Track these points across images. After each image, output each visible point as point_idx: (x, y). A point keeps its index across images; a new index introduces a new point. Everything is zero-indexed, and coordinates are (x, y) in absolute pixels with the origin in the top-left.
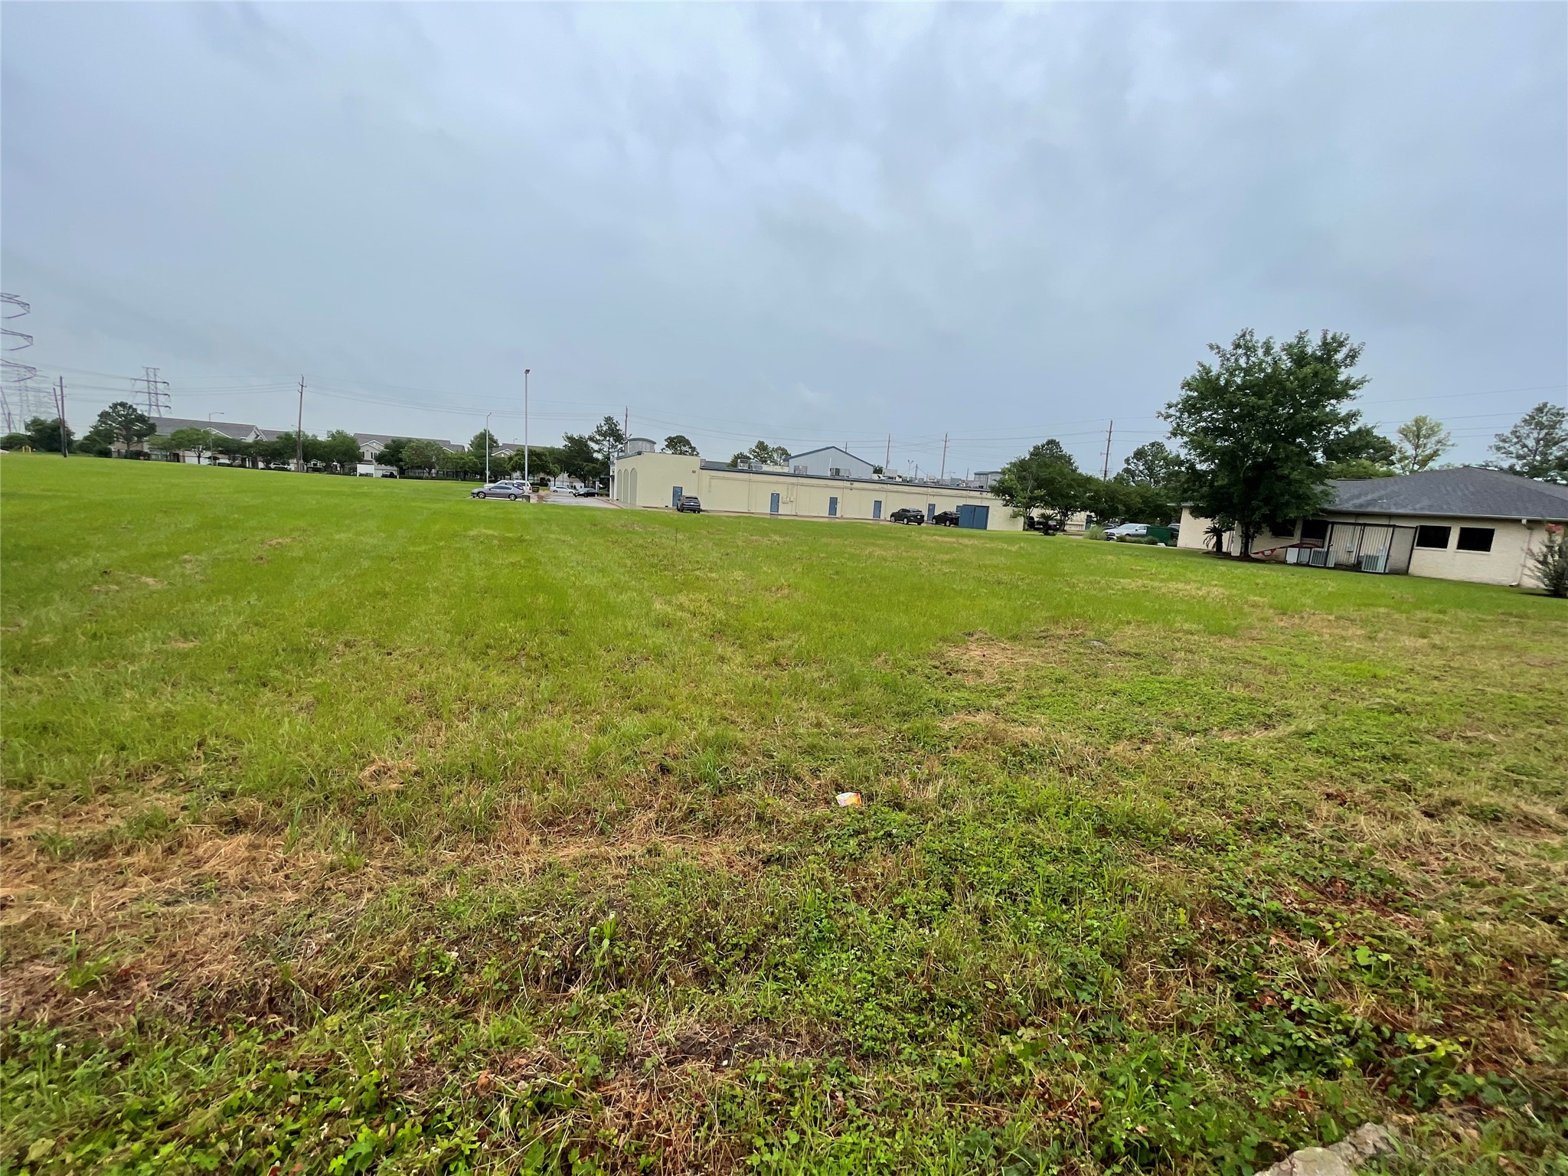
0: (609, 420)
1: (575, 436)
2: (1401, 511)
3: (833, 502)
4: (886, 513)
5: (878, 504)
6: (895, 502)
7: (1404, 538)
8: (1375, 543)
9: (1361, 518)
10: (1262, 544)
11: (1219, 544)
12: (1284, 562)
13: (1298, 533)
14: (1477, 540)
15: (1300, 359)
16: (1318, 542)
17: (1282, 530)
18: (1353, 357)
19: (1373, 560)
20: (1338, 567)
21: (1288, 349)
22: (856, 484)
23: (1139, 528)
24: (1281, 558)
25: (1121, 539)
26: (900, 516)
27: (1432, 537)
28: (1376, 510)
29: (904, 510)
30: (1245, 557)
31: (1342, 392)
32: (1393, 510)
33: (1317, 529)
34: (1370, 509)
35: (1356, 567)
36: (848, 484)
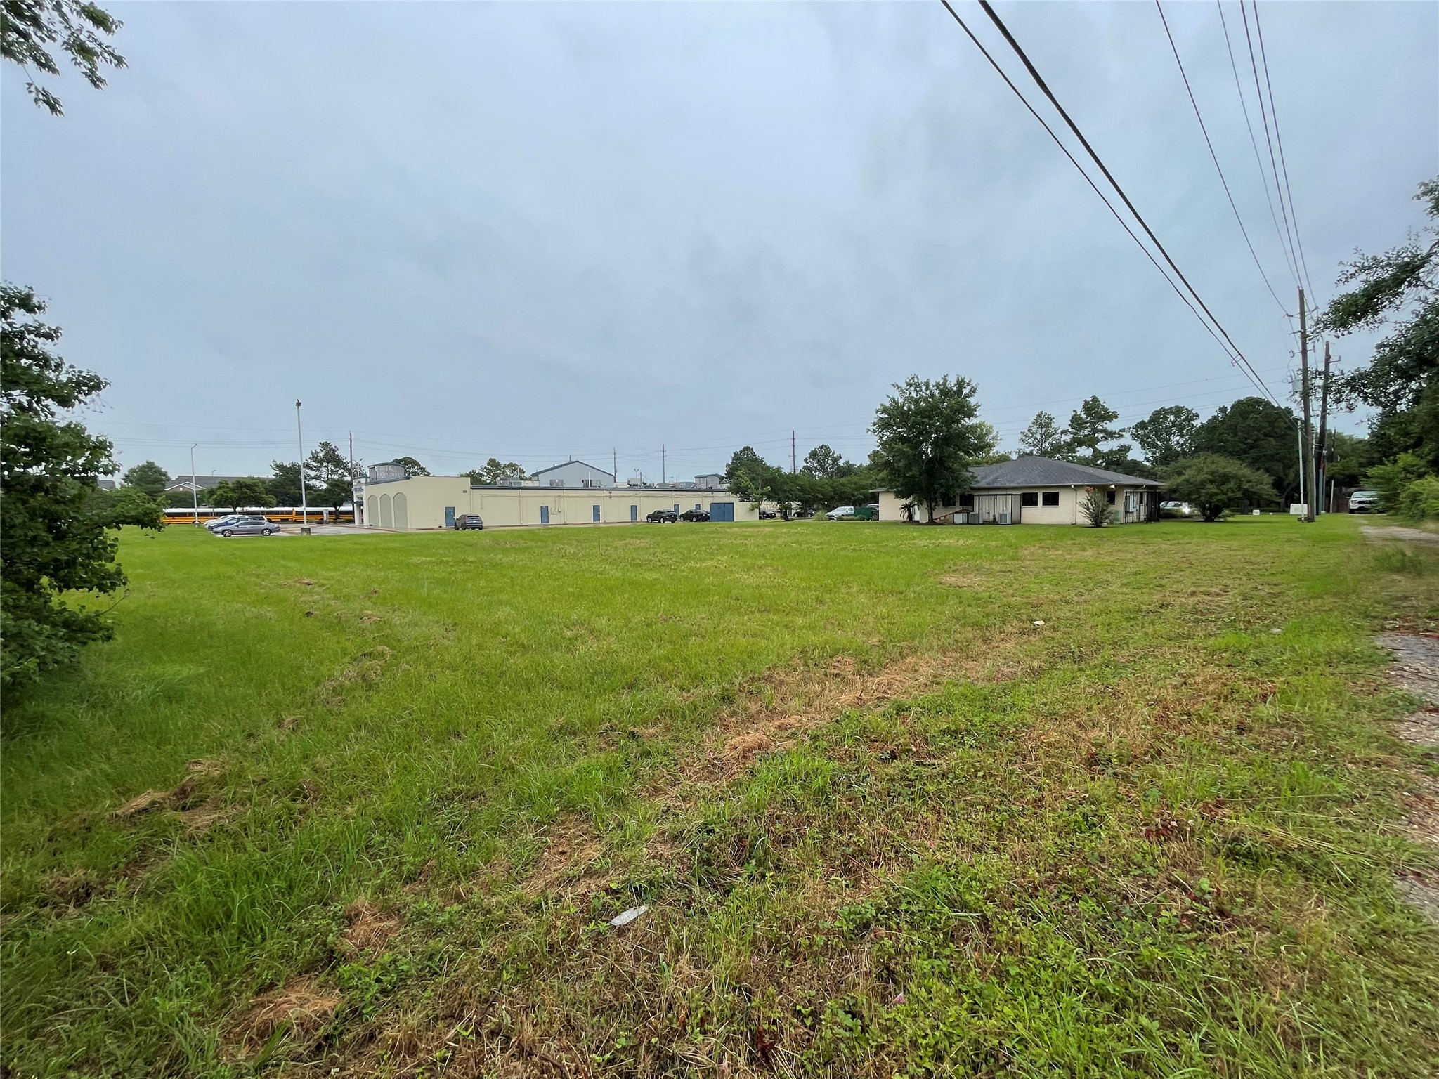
0: (325, 446)
1: (287, 464)
2: (1012, 485)
3: (596, 509)
4: (642, 516)
5: (634, 508)
6: (648, 506)
7: (1018, 500)
8: (1004, 506)
9: (991, 490)
10: (939, 513)
11: (910, 516)
12: (954, 524)
13: (957, 504)
14: (1052, 500)
15: (945, 393)
16: (970, 508)
17: (948, 503)
18: (974, 392)
19: (1003, 516)
20: (985, 523)
21: (937, 385)
22: (614, 493)
23: (849, 510)
24: (951, 521)
25: (840, 519)
26: (656, 517)
27: (1029, 500)
28: (999, 485)
29: (659, 512)
30: (931, 522)
31: (970, 413)
32: (1008, 485)
33: (967, 501)
34: (995, 485)
35: (994, 522)
36: (607, 493)
